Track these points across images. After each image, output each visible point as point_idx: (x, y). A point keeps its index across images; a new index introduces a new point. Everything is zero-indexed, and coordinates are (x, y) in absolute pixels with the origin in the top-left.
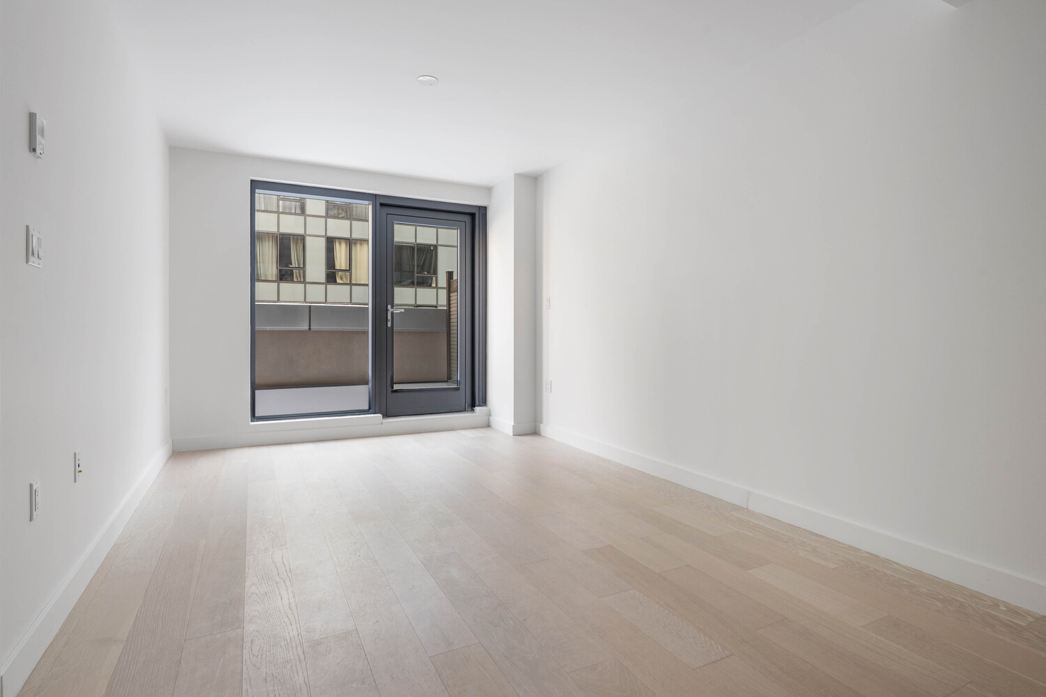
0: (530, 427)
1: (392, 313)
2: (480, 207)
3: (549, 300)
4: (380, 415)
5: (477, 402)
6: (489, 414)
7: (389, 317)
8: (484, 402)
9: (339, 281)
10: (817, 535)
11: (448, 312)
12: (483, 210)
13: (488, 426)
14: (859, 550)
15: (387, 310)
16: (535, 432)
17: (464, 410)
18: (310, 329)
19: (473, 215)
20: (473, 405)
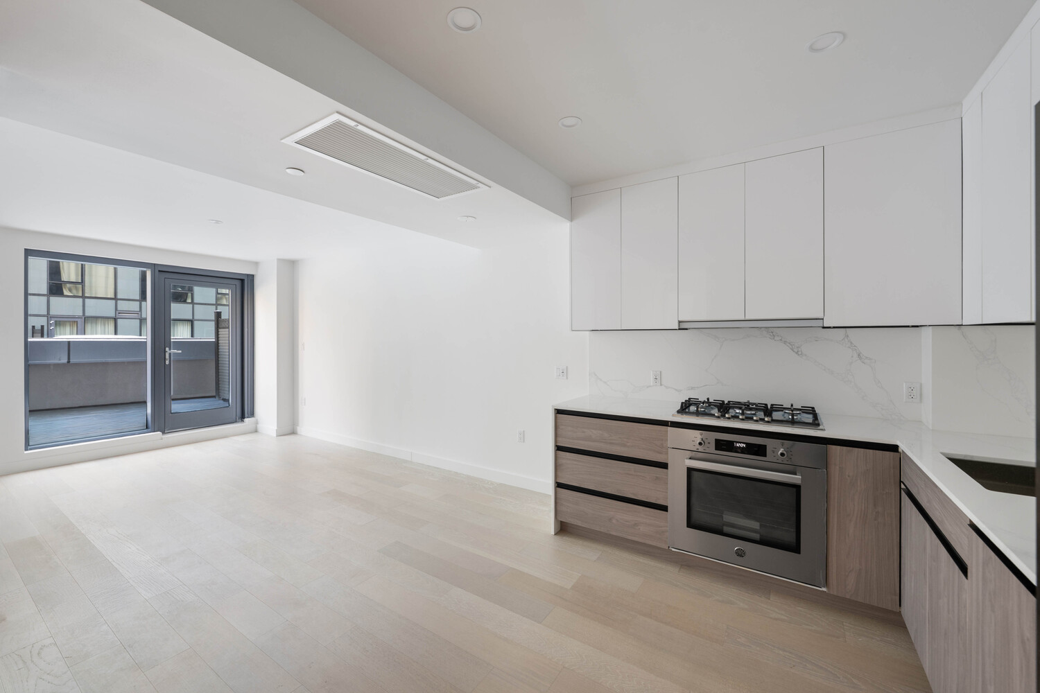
0: (290, 429)
1: (170, 354)
2: (248, 275)
3: (303, 345)
4: (159, 432)
5: (246, 415)
6: (257, 423)
7: (167, 356)
8: (252, 414)
9: (66, 292)
10: (435, 468)
11: (217, 344)
12: (251, 277)
13: (256, 431)
14: (451, 471)
15: (165, 352)
16: (293, 433)
17: (235, 422)
18: (69, 362)
19: (242, 281)
20: (243, 417)
